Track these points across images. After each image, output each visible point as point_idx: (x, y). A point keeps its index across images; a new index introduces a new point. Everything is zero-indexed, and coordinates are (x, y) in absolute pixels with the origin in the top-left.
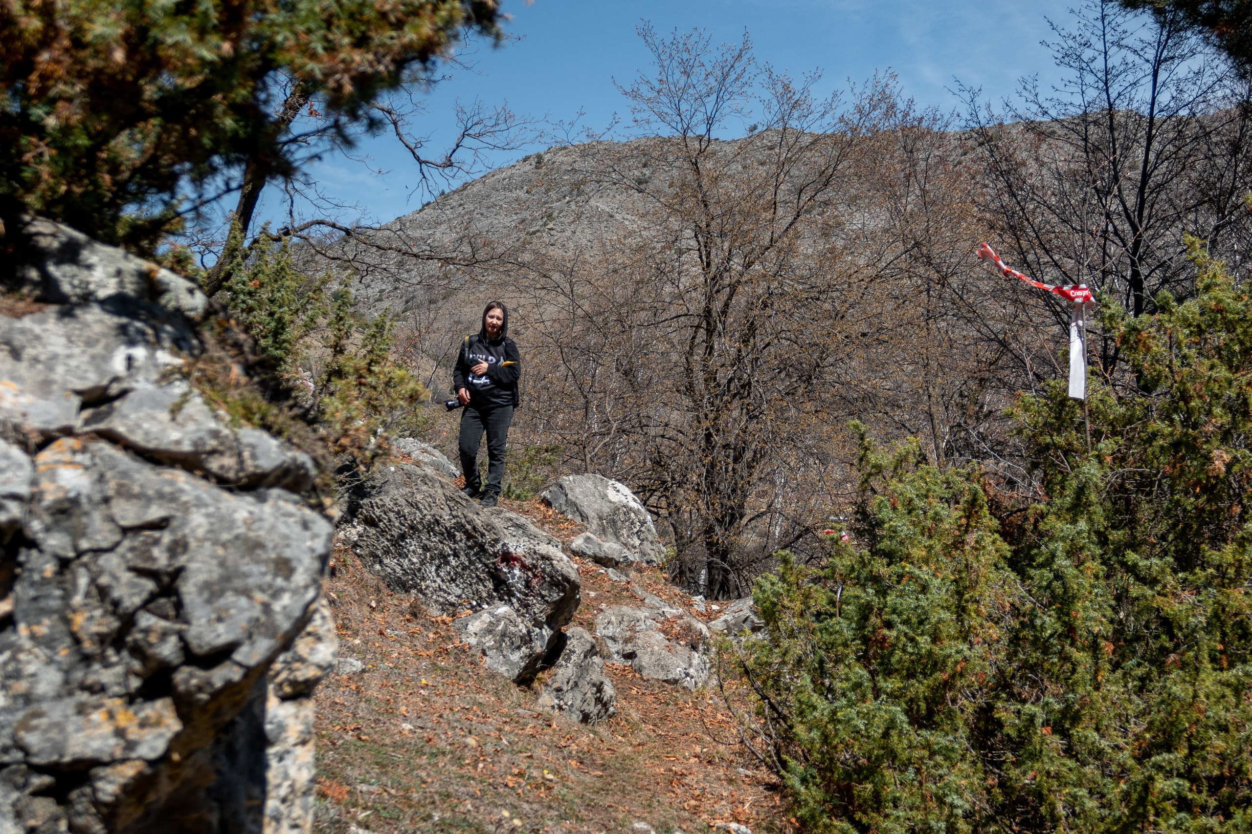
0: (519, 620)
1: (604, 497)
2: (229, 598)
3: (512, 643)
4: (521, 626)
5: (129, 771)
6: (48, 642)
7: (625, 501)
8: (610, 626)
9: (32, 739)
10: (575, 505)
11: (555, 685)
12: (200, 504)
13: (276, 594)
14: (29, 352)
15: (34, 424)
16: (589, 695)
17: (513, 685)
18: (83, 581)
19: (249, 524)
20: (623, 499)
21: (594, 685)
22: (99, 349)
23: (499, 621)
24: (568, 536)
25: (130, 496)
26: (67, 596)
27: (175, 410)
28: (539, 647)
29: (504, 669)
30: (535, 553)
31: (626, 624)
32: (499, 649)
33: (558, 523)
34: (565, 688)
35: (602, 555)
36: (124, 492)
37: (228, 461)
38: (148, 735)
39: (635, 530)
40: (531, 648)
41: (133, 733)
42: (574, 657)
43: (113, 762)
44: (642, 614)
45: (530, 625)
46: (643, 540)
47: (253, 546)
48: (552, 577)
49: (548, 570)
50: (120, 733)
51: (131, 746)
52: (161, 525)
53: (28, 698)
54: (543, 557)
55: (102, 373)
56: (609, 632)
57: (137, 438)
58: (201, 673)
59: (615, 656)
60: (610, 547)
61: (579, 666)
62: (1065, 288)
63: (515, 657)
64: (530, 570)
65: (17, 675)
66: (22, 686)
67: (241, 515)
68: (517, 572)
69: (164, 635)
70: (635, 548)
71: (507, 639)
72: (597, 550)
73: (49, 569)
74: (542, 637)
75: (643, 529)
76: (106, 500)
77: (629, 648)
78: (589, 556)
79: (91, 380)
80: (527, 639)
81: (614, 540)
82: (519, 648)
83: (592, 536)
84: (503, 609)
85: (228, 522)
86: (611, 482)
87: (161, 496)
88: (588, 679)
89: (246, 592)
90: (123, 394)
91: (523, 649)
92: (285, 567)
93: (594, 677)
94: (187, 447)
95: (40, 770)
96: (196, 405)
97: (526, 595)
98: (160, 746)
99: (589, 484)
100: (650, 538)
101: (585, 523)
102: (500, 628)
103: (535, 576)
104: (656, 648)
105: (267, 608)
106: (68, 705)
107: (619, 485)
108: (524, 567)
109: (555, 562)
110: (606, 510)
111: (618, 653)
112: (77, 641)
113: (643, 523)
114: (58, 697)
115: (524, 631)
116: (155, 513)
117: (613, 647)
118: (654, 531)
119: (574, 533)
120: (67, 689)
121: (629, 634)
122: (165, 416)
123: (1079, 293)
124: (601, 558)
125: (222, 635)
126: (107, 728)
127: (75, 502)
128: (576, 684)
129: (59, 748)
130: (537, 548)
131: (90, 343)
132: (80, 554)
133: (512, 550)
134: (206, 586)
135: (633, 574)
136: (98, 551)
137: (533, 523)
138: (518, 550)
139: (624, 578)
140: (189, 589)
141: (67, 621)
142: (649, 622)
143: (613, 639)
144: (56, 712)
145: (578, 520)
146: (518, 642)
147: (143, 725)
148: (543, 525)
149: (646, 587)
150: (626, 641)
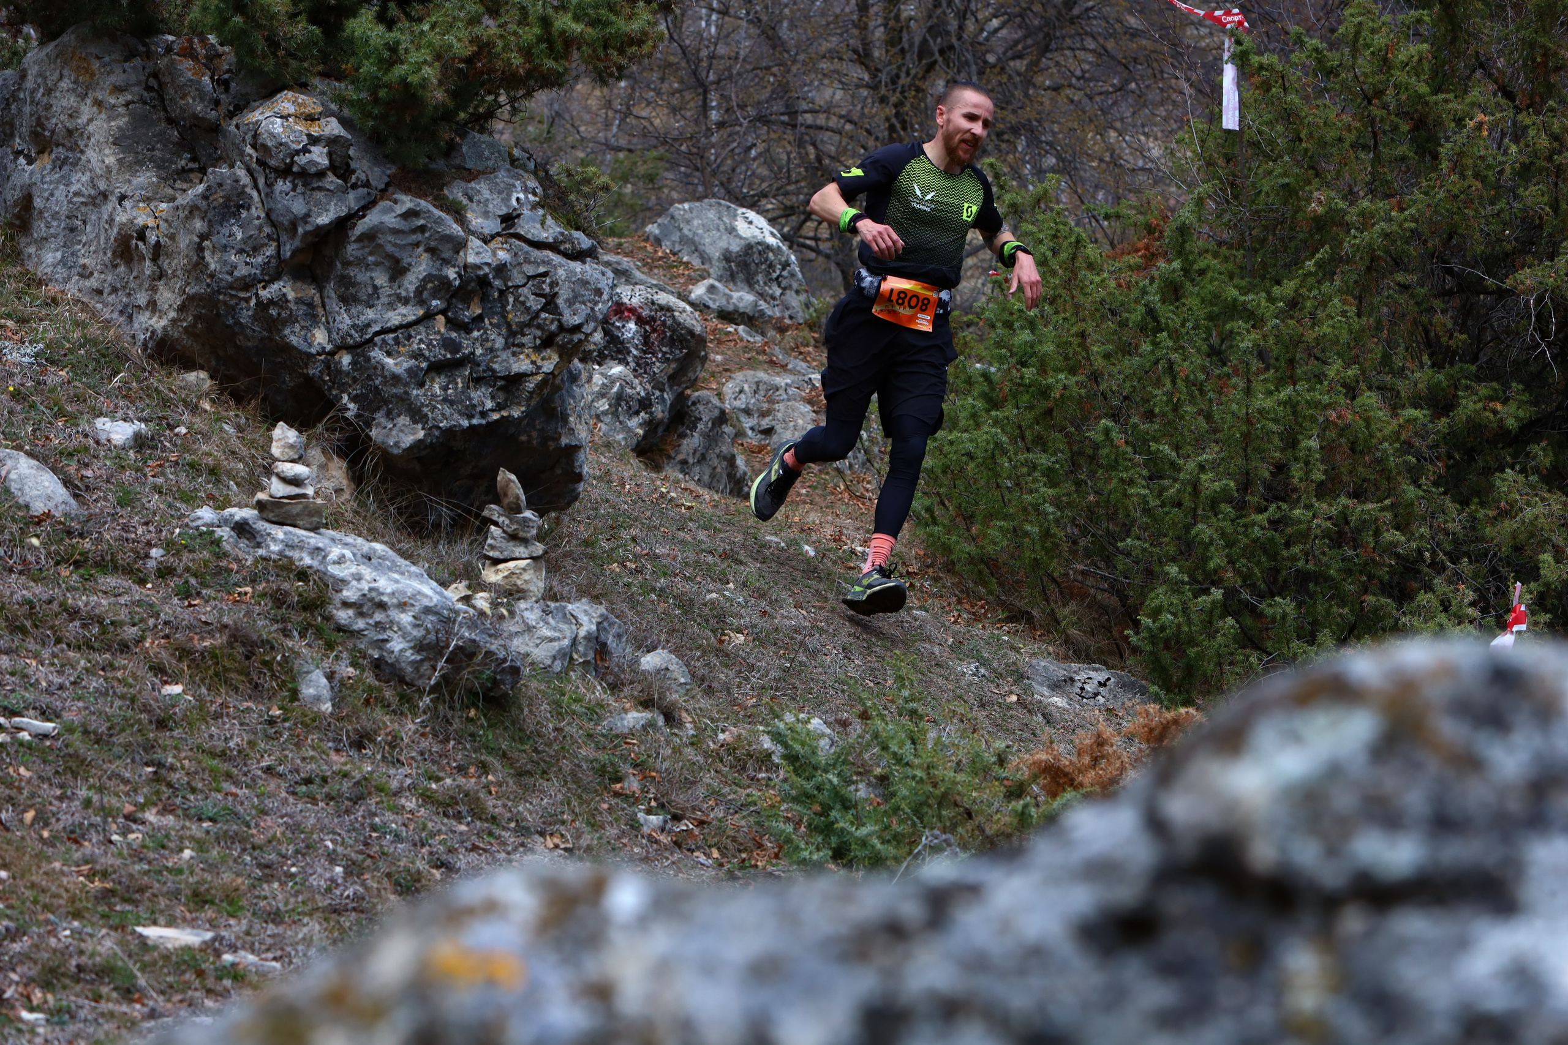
0: (636, 381)
1: (732, 230)
2: (577, 305)
3: (630, 408)
4: (639, 388)
5: (539, 378)
6: (497, 326)
7: (760, 237)
8: (743, 396)
9: (496, 366)
10: (693, 242)
11: (680, 457)
12: (561, 265)
13: (596, 303)
14: (476, 198)
15: (486, 231)
16: (719, 470)
17: (632, 454)
18: (511, 300)
19: (582, 273)
20: (757, 232)
21: (725, 458)
22: (504, 195)
23: (613, 382)
24: (685, 284)
25: (530, 263)
26: (504, 307)
27: (543, 223)
28: (659, 411)
29: (621, 436)
30: (653, 303)
31: (762, 393)
32: (615, 414)
33: (671, 267)
34: (691, 461)
35: (731, 308)
36: (527, 261)
37: (568, 246)
38: (546, 363)
39: (775, 275)
40: (651, 413)
41: (539, 363)
42: (700, 426)
43: (532, 374)
44: (782, 380)
45: (648, 387)
46: (784, 289)
47: (585, 283)
48: (674, 331)
49: (669, 323)
50: (533, 363)
51: (539, 368)
52: (545, 274)
53: (492, 350)
54: (662, 308)
55: (508, 207)
56: (740, 404)
57: (529, 236)
58: (568, 336)
59: (750, 432)
60: (741, 299)
61: (705, 435)
62: (1217, 13)
63: (634, 423)
64: (647, 323)
65: (487, 340)
66: (489, 344)
67: (578, 270)
68: (632, 326)
69: (552, 322)
70: (773, 298)
71: (623, 403)
72: (724, 302)
73: (496, 294)
74: (664, 400)
75: (785, 273)
76: (520, 264)
77: (765, 423)
78: (713, 311)
79: (504, 211)
80: (645, 404)
81: (747, 289)
82: (637, 413)
83: (717, 284)
84: (617, 370)
85: (573, 272)
86: (741, 210)
87: (543, 262)
88: (717, 451)
89: (584, 303)
90: (518, 216)
91: (642, 414)
92: (599, 292)
93: (724, 448)
94: (551, 240)
95: (501, 378)
96: (550, 221)
97: (645, 352)
98: (552, 367)
99: (712, 214)
100: (795, 285)
101: (706, 267)
102: (615, 389)
103: (654, 330)
104: (800, 422)
105: (592, 309)
106: (509, 353)
107: (752, 215)
108: (640, 321)
109: (676, 314)
110: (735, 247)
111: (752, 429)
112: (509, 325)
113: (786, 265)
114: (504, 349)
115: (643, 394)
116: (542, 270)
117: (747, 423)
118: (800, 275)
119: (694, 281)
120: (507, 346)
121: (766, 406)
122: (539, 226)
123: (1230, 19)
124: (729, 313)
125: (577, 320)
126: (527, 361)
127: (505, 265)
128: (703, 457)
129: (509, 369)
130: (655, 297)
131: (500, 193)
132: (508, 288)
133: (626, 300)
134: (567, 300)
135: (771, 333)
136: (517, 287)
137: (638, 268)
138: (634, 300)
139: (759, 338)
140: (560, 302)
141: (505, 318)
142: (792, 391)
143: (747, 412)
144: (504, 355)
145: (696, 262)
146: (635, 405)
147: (543, 359)
148: (651, 269)
149: (788, 351)
150: (764, 414)
